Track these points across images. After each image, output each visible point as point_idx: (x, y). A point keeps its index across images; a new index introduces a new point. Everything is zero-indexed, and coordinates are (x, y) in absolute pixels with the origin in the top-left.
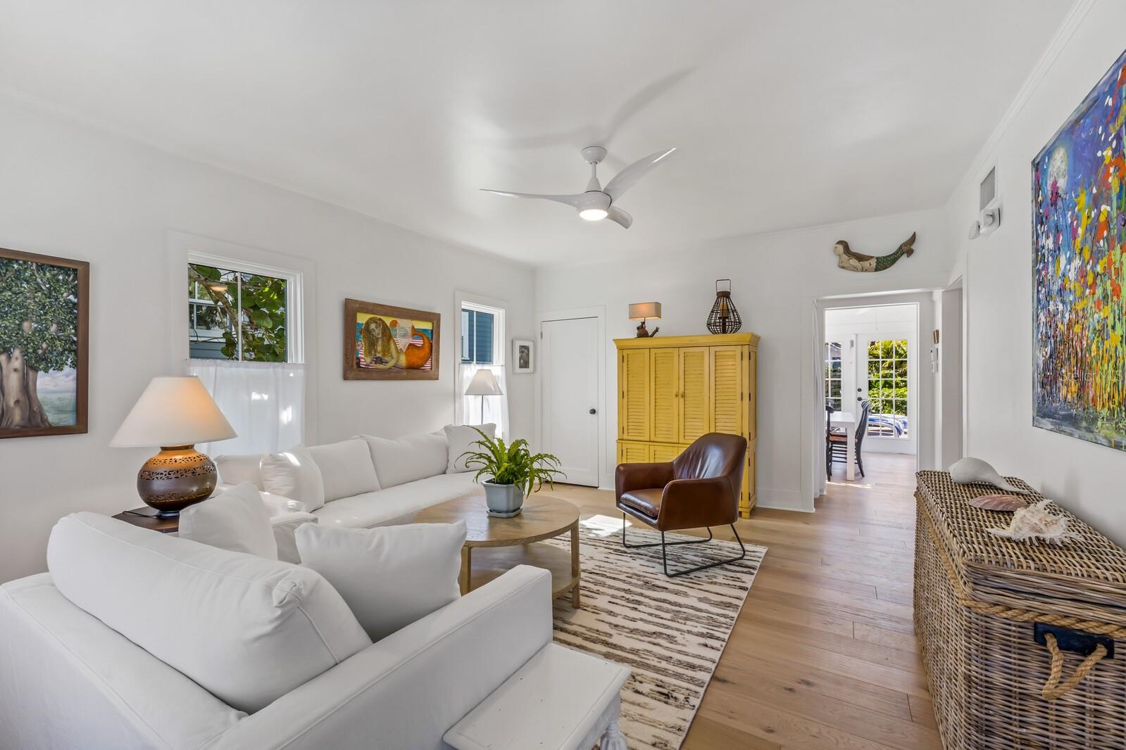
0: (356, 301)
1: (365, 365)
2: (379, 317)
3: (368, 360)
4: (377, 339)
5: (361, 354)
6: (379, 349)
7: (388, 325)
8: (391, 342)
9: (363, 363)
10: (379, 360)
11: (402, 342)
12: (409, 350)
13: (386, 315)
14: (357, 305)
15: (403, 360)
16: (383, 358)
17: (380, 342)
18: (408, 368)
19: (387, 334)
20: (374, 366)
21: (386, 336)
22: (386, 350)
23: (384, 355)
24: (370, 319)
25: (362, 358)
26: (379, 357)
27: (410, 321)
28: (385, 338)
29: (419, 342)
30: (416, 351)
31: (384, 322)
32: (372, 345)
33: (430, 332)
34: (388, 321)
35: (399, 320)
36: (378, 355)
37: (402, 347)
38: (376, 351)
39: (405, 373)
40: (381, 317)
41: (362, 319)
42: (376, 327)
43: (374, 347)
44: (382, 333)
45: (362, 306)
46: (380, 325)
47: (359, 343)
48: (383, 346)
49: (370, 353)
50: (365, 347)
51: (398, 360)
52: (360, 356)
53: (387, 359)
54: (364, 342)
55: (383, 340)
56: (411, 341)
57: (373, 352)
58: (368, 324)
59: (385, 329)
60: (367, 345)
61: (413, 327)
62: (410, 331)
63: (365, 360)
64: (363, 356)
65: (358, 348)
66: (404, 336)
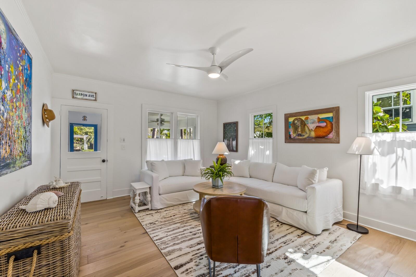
0: (288, 114)
1: (293, 137)
2: (298, 117)
3: (295, 135)
4: (298, 127)
5: (291, 133)
6: (300, 130)
7: (304, 120)
8: (306, 127)
9: (292, 137)
10: (300, 135)
11: (312, 126)
12: (317, 129)
13: (302, 116)
14: (289, 115)
15: (313, 134)
16: (302, 134)
17: (300, 127)
18: (316, 138)
19: (303, 124)
20: (297, 137)
21: (302, 125)
22: (303, 130)
23: (302, 133)
24: (295, 119)
25: (292, 135)
26: (300, 134)
27: (316, 115)
28: (302, 126)
29: (324, 124)
30: (322, 129)
31: (301, 119)
32: (296, 129)
33: (331, 118)
34: (303, 118)
35: (309, 117)
36: (299, 133)
37: (312, 128)
38: (298, 131)
39: (313, 140)
40: (301, 117)
41: (291, 120)
42: (298, 122)
43: (297, 130)
44: (301, 124)
45: (291, 115)
46: (299, 121)
47: (291, 129)
48: (301, 129)
49: (295, 132)
50: (293, 130)
51: (310, 134)
52: (291, 134)
53: (304, 134)
54: (292, 128)
55: (301, 127)
56: (318, 124)
57: (297, 132)
58: (294, 121)
59: (302, 121)
60: (294, 130)
61: (319, 118)
62: (316, 120)
63: (293, 135)
64: (292, 134)
65: (290, 131)
66: (313, 123)
